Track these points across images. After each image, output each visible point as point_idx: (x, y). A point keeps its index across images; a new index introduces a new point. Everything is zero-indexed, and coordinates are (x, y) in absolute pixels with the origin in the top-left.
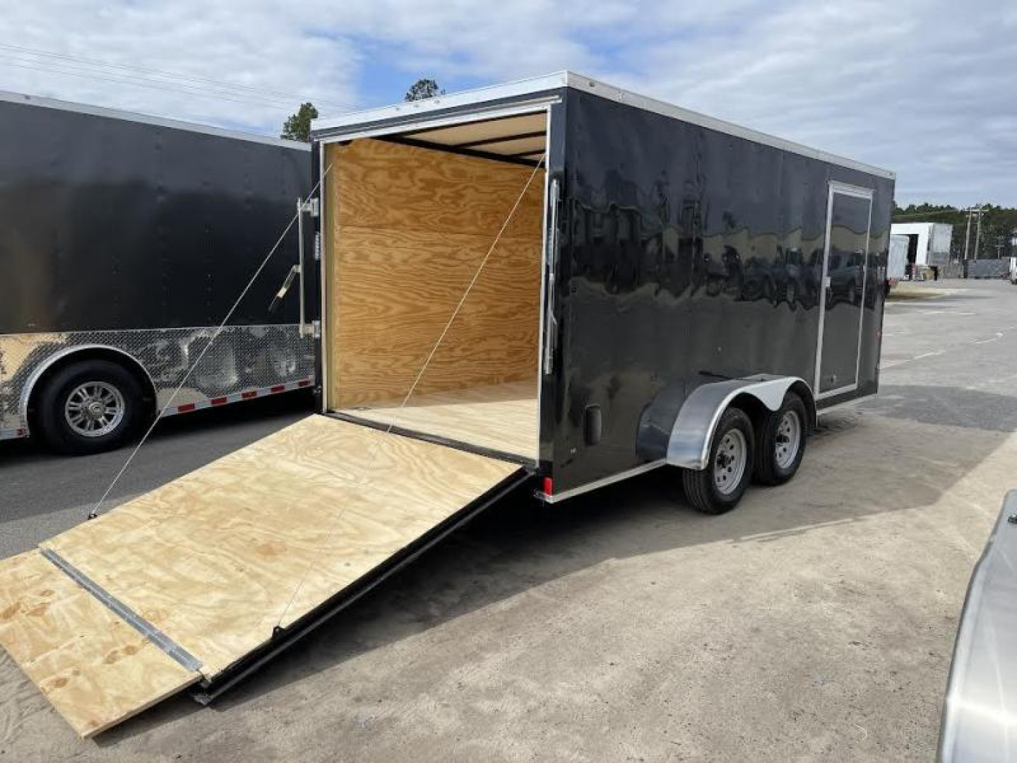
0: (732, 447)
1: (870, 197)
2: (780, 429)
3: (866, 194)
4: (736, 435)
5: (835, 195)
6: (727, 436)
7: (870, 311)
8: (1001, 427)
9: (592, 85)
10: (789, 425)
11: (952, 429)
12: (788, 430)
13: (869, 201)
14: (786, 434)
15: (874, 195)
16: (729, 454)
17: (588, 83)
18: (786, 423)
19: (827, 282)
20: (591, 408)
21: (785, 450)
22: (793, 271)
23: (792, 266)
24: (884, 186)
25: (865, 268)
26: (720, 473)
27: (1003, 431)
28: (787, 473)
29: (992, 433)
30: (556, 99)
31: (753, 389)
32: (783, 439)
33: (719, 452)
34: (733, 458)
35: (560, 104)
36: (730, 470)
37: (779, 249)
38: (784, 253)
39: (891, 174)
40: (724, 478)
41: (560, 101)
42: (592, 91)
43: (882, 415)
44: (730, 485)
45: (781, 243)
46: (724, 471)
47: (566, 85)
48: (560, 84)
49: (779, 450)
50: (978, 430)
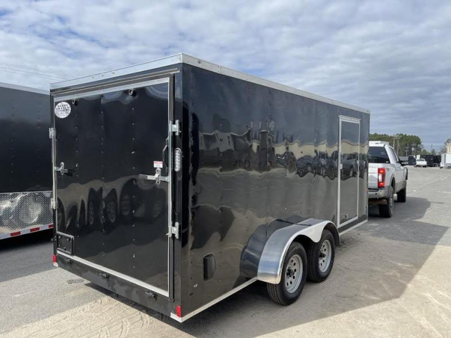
0: (295, 264)
1: (359, 123)
2: (321, 250)
3: (357, 121)
4: (297, 257)
5: (342, 122)
6: (292, 258)
7: (362, 179)
8: (428, 242)
9: (199, 62)
10: (326, 247)
11: (404, 243)
12: (325, 250)
13: (358, 124)
14: (324, 253)
15: (361, 121)
16: (293, 269)
17: (197, 61)
18: (324, 246)
19: (340, 167)
20: (207, 256)
21: (324, 261)
22: (323, 161)
23: (323, 159)
24: (364, 117)
25: (358, 162)
26: (288, 280)
27: (429, 244)
28: (325, 275)
29: (424, 245)
30: (176, 71)
31: (304, 232)
32: (322, 256)
33: (287, 268)
34: (295, 270)
35: (178, 73)
36: (294, 277)
37: (316, 151)
38: (319, 153)
39: (368, 111)
40: (291, 283)
41: (179, 72)
42: (200, 66)
43: (370, 235)
44: (294, 287)
45: (316, 148)
46: (291, 279)
47: (182, 62)
48: (178, 61)
49: (321, 261)
50: (418, 244)
